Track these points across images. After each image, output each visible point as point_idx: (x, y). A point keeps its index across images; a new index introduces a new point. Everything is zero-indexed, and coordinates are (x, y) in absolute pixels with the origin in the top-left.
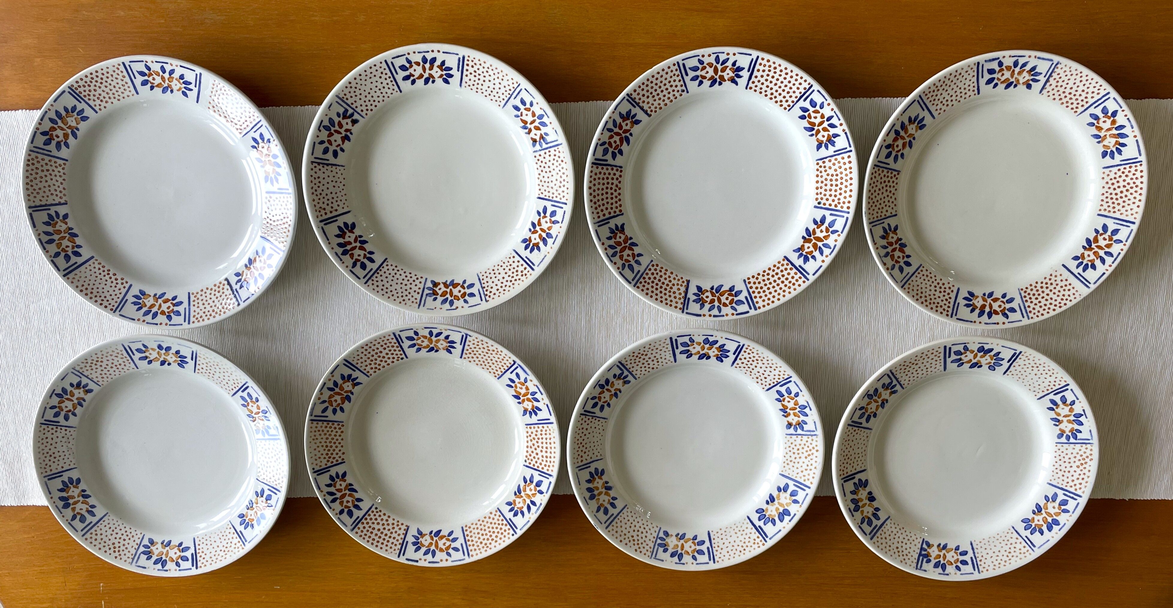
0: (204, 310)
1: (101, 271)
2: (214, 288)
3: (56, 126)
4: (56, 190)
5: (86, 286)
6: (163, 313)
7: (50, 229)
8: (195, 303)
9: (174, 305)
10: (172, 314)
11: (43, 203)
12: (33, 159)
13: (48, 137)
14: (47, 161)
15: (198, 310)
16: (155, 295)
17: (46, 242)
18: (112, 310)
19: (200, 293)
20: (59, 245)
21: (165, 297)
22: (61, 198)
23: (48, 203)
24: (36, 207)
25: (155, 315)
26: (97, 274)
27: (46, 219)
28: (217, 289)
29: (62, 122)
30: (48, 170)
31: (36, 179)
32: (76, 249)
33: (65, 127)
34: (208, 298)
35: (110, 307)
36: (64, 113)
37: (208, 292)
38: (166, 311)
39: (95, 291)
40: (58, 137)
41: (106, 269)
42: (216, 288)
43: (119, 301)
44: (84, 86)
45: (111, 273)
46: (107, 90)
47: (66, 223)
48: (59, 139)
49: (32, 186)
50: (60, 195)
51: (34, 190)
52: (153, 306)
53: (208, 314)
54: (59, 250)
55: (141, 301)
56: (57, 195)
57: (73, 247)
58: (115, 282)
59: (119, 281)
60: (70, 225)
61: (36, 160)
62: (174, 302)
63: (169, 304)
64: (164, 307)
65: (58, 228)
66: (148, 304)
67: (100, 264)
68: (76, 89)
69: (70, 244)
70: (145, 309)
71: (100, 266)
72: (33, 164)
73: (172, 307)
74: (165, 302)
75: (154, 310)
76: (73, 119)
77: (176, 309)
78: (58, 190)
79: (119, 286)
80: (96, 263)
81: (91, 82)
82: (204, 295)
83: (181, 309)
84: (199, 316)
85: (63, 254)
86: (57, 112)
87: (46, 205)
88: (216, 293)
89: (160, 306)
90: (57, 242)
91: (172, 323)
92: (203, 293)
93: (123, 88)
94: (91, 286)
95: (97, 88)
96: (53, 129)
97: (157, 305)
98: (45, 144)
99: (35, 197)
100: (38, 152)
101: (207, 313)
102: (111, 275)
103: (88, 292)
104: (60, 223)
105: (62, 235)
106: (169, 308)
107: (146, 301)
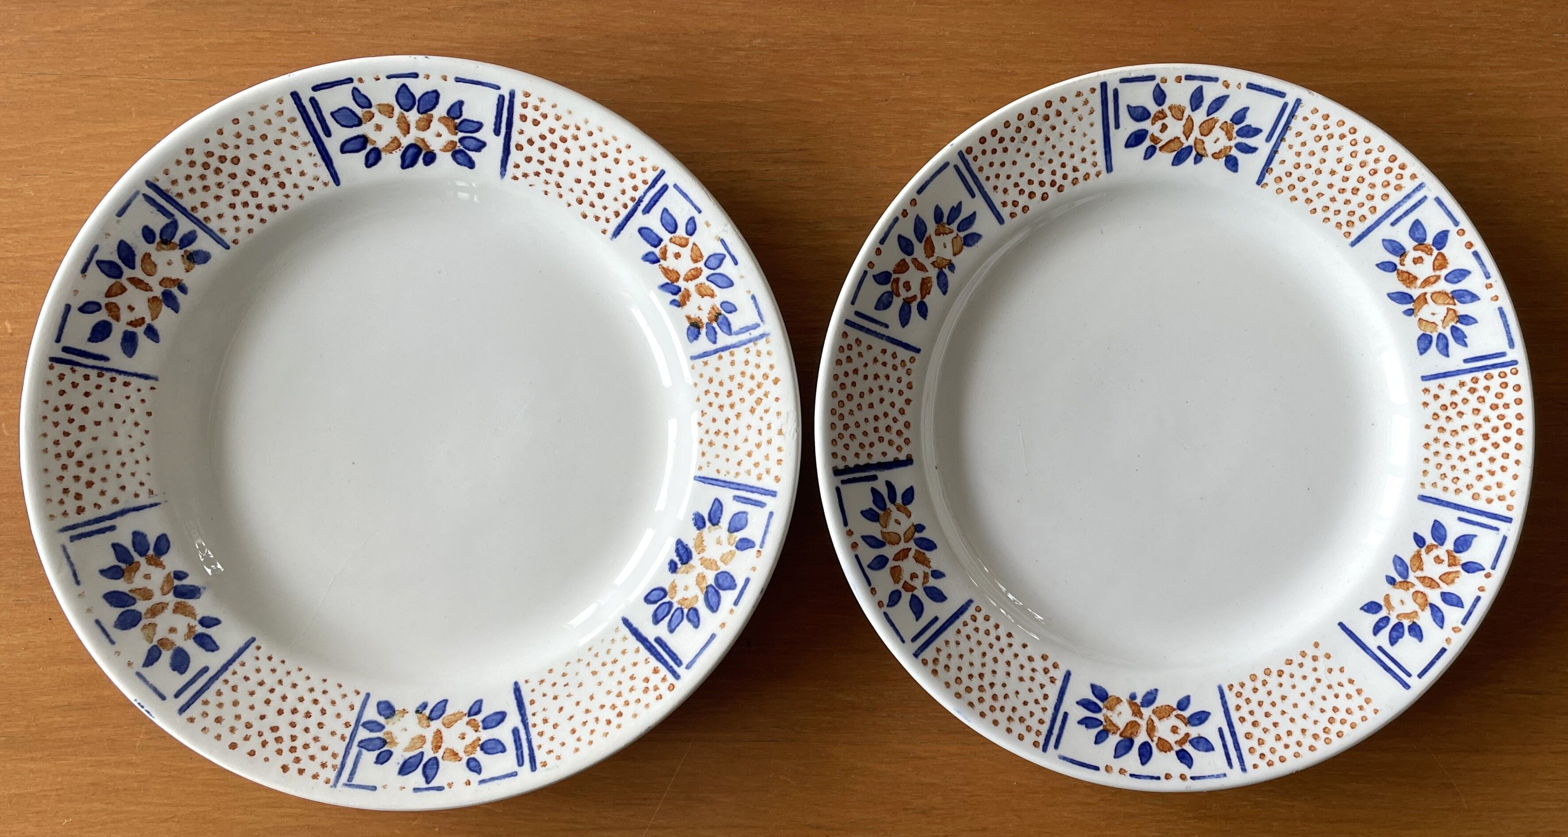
0: (862, 372)
1: (1068, 170)
2: (902, 419)
3: (1444, 273)
4: (1301, 179)
5: (1053, 120)
6: (902, 267)
7: (1225, 114)
8: (888, 357)
9: (907, 303)
10: (888, 288)
11: (1290, 136)
12: (1400, 177)
13: (1429, 241)
14: (1377, 202)
15: (868, 357)
16: (952, 267)
17: (1200, 90)
18: (969, 150)
19: (906, 379)
20: (1177, 113)
21: (935, 289)
22: (1279, 179)
23: (1284, 146)
24: (1292, 115)
25: (905, 245)
26: (1065, 158)
27: (1251, 120)
28: (895, 427)
29: (1444, 293)
30: (1355, 191)
31: (1353, 155)
32: (1147, 143)
33: (1429, 290)
34: (885, 393)
35: (977, 151)
36: (1462, 309)
37: (900, 402)
38: (903, 278)
39: (1031, 134)
40: (1417, 261)
41: (1067, 183)
42: (900, 426)
43: (981, 177)
44: (1499, 396)
45: (1052, 191)
46: (1463, 437)
47: (1215, 156)
48: (1408, 260)
49: (1342, 137)
50: (1287, 181)
51: (1330, 136)
52: (930, 249)
53: (848, 381)
54: (1165, 107)
55: (954, 226)
56: (1289, 174)
57: (1155, 139)
58: (1028, 189)
59: (1023, 200)
60: (1207, 161)
61: (1394, 182)
62: (914, 306)
63: (915, 290)
64: (914, 277)
65: (1217, 132)
66: (937, 241)
67: (1086, 177)
68: (1503, 375)
69: (1165, 137)
70: (931, 226)
71: (1080, 175)
72: (1389, 170)
73: (904, 294)
74: (925, 286)
75: (919, 249)
76: (1438, 319)
77: (897, 302)
78: (1300, 186)
79: (1013, 194)
80: (1093, 171)
81: (1501, 417)
82: (897, 387)
83: (891, 315)
84: (853, 354)
85: (1153, 108)
86: (1474, 297)
87: (1281, 138)
88: (889, 421)
89: (921, 267)
90: (1188, 112)
91: (869, 279)
92: (903, 386)
93: (1451, 475)
94: (1046, 131)
95: (1479, 419)
96: (1441, 262)
97: (927, 263)
98: (1417, 224)
99: (1314, 127)
100: (1408, 196)
101: (852, 377)
102: (1047, 188)
103: (1038, 119)
104: (1224, 142)
105: (1196, 133)
106: (907, 286)
107: (948, 239)
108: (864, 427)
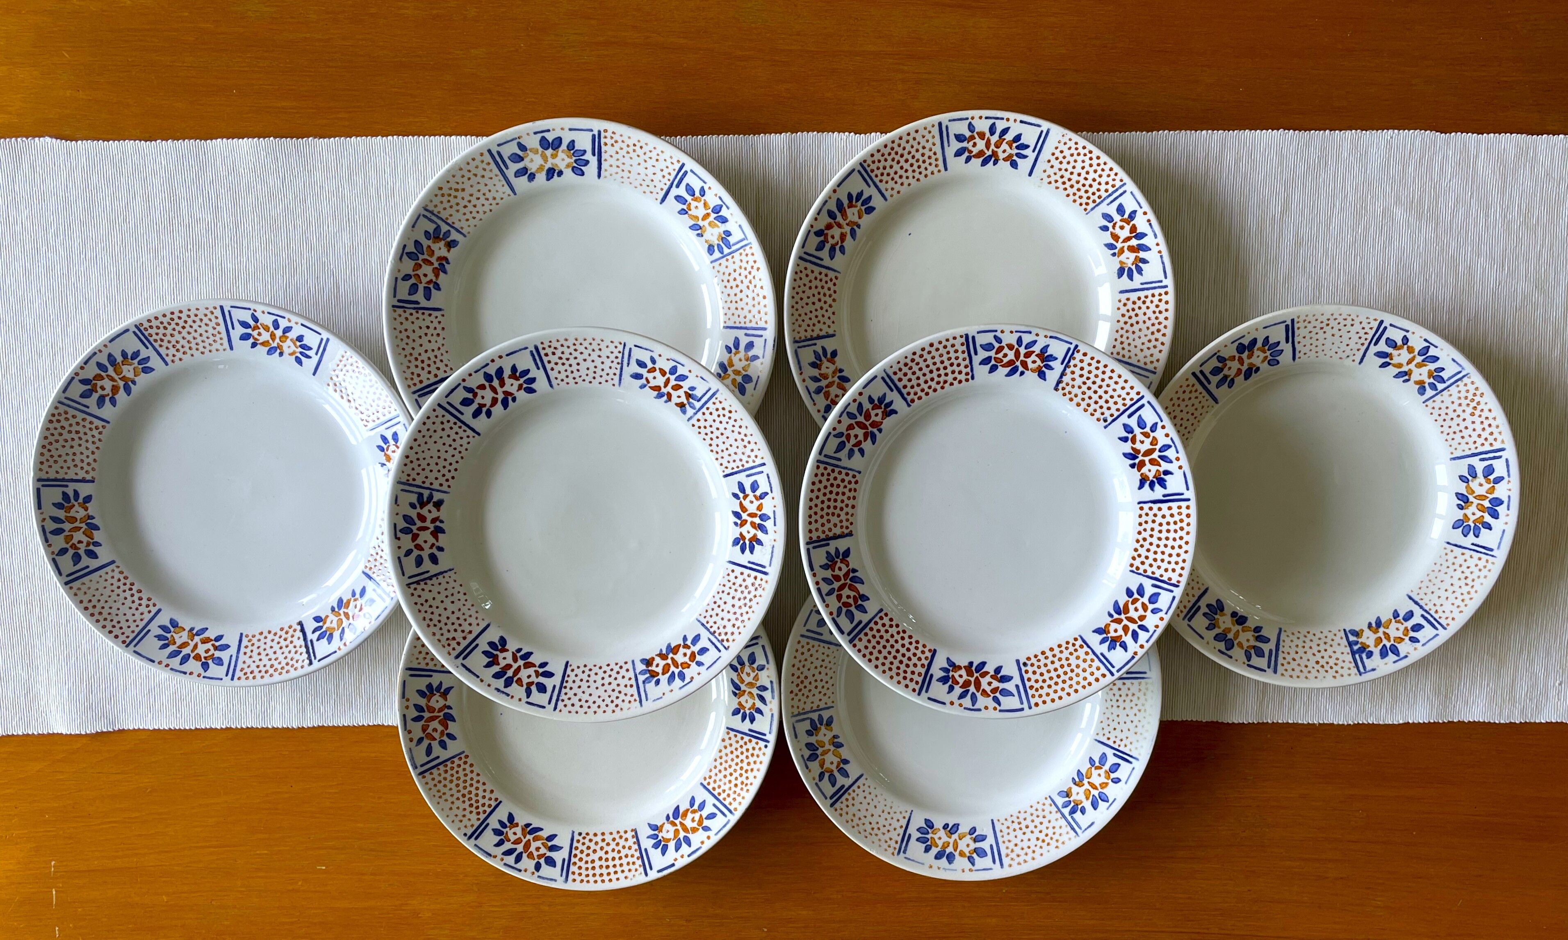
0: (258, 663)
1: (120, 584)
2: (279, 633)
3: (103, 374)
4: (82, 461)
5: (94, 602)
6: (197, 657)
7: (61, 514)
8: (248, 651)
9: (216, 648)
10: (210, 662)
11: (59, 476)
12: (59, 414)
13: (89, 387)
14: (79, 419)
15: (249, 661)
16: (192, 629)
17: (52, 532)
18: (123, 643)
19: (258, 637)
20: (68, 539)
21: (206, 635)
22: (87, 472)
23: (67, 477)
24: (48, 480)
25: (185, 660)
26: (114, 587)
27: (59, 499)
28: (284, 636)
29: (115, 370)
30: (77, 432)
31: (57, 441)
32: (91, 547)
33: (116, 377)
34: (268, 647)
35: (123, 638)
36: (119, 359)
37: (270, 637)
38: (203, 655)
39: (105, 612)
40: (103, 388)
41: (128, 582)
42: (283, 633)
43: (137, 630)
44: (158, 328)
45: (135, 588)
46: (189, 338)
47: (86, 509)
48: (105, 393)
49: (49, 451)
50: (86, 468)
51: (52, 456)
52: (185, 645)
53: (264, 670)
54: (68, 546)
55: (169, 635)
56: (82, 468)
57: (88, 544)
58: (137, 602)
59: (144, 602)
60: (91, 512)
61: (64, 416)
62: (217, 644)
63: (209, 646)
64: (201, 649)
65: (72, 513)
66: (179, 642)
67: (121, 573)
68: (146, 329)
69: (85, 539)
70: (172, 648)
71: (121, 577)
72: (58, 421)
73: (212, 651)
74: (205, 641)
75: (186, 651)
76: (131, 368)
77: (217, 654)
78: (86, 460)
79: (143, 609)
80: (117, 570)
81: (169, 324)
82: (263, 641)
83: (224, 655)
84: (248, 671)
85: (71, 552)
86: (110, 355)
87: (63, 480)
88: (282, 640)
89: (196, 646)
90: (66, 533)
91: (207, 674)
92: (262, 637)
93: (212, 338)
94: (102, 603)
95: (175, 333)
96: (99, 377)
97: (192, 644)
98: (82, 396)
99: (50, 467)
100: (69, 406)
101: (261, 668)
102: (134, 591)
103: (96, 611)
104: (77, 508)
105: (77, 524)
106: (207, 651)
107: (176, 636)
108: (286, 654)
